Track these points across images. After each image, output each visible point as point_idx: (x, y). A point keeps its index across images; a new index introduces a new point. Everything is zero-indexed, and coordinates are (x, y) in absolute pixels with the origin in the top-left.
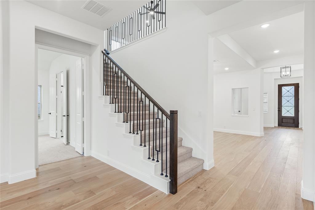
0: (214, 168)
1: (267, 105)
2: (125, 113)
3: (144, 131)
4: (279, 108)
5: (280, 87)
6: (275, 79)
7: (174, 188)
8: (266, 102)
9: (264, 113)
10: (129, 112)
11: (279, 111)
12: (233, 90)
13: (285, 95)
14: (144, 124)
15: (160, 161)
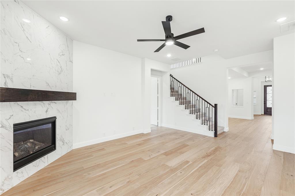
0: (229, 131)
1: (256, 99)
2: (186, 105)
3: (199, 113)
4: (264, 102)
5: (265, 87)
6: (261, 82)
7: (216, 135)
8: (255, 98)
9: (254, 105)
10: (190, 104)
11: (264, 103)
12: (233, 90)
13: (269, 93)
14: (199, 109)
15: (208, 125)
